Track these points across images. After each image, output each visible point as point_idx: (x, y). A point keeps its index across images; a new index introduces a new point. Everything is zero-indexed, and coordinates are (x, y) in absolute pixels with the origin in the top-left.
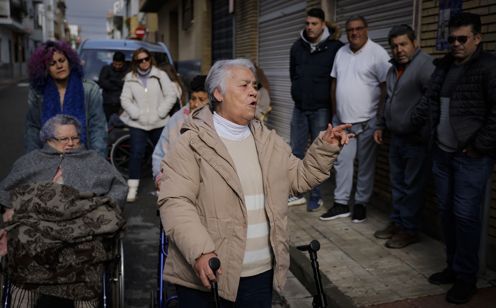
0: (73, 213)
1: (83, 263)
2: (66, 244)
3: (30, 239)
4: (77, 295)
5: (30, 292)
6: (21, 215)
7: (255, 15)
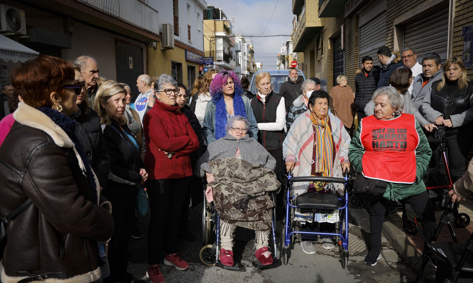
0: (251, 178)
1: (262, 209)
2: (250, 197)
3: (230, 193)
4: (258, 228)
5: (232, 225)
6: (221, 178)
7: (357, 50)
